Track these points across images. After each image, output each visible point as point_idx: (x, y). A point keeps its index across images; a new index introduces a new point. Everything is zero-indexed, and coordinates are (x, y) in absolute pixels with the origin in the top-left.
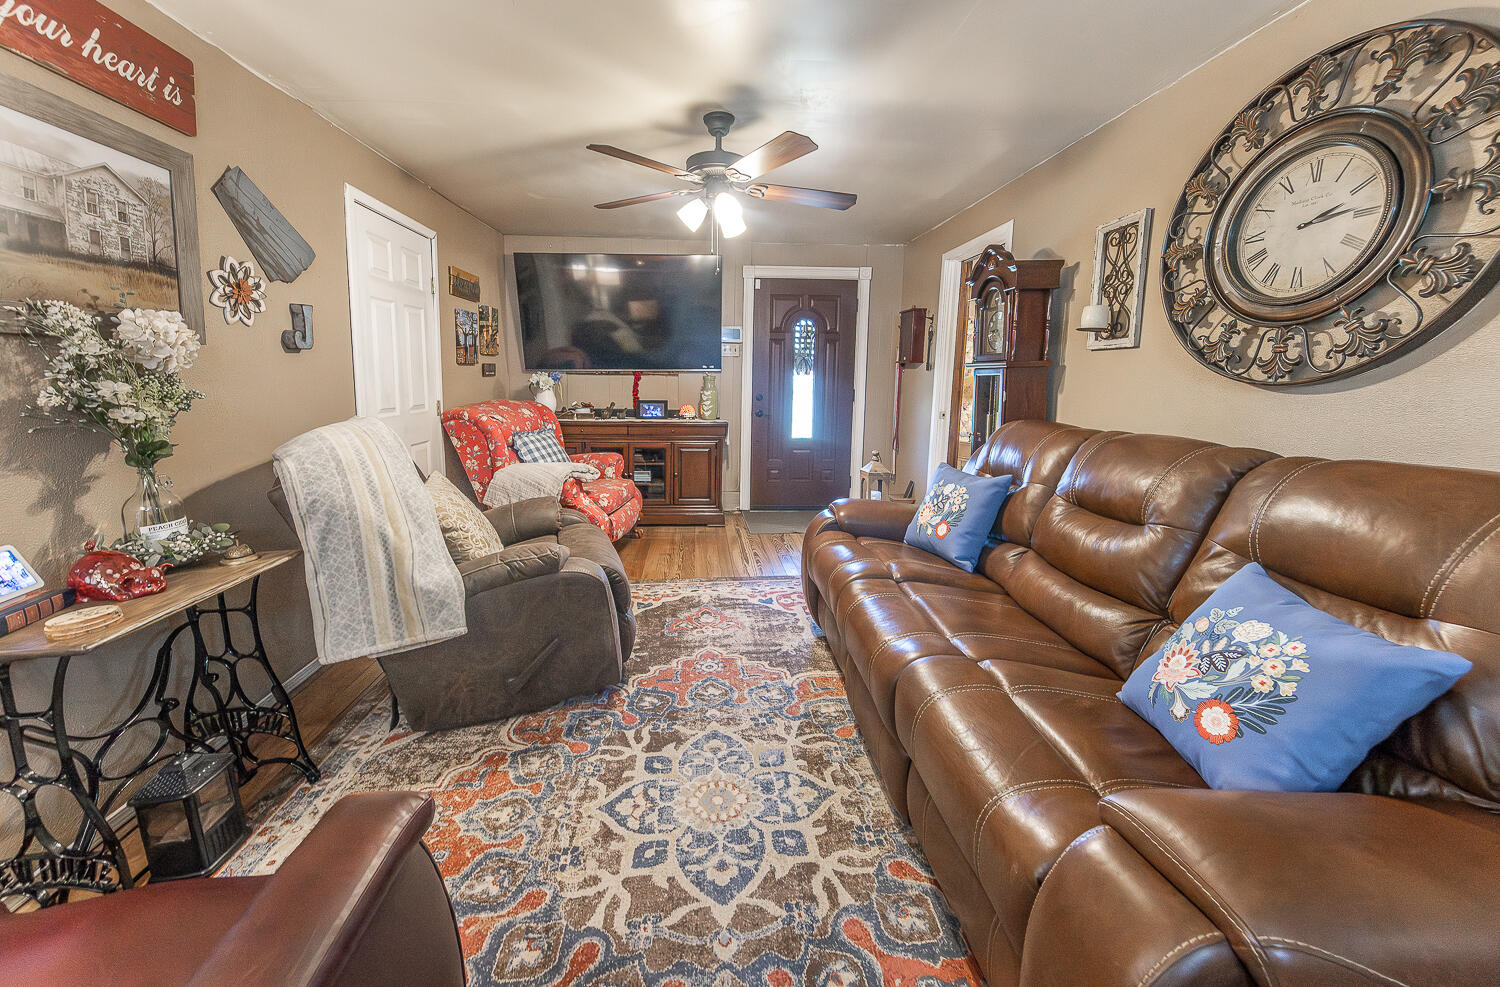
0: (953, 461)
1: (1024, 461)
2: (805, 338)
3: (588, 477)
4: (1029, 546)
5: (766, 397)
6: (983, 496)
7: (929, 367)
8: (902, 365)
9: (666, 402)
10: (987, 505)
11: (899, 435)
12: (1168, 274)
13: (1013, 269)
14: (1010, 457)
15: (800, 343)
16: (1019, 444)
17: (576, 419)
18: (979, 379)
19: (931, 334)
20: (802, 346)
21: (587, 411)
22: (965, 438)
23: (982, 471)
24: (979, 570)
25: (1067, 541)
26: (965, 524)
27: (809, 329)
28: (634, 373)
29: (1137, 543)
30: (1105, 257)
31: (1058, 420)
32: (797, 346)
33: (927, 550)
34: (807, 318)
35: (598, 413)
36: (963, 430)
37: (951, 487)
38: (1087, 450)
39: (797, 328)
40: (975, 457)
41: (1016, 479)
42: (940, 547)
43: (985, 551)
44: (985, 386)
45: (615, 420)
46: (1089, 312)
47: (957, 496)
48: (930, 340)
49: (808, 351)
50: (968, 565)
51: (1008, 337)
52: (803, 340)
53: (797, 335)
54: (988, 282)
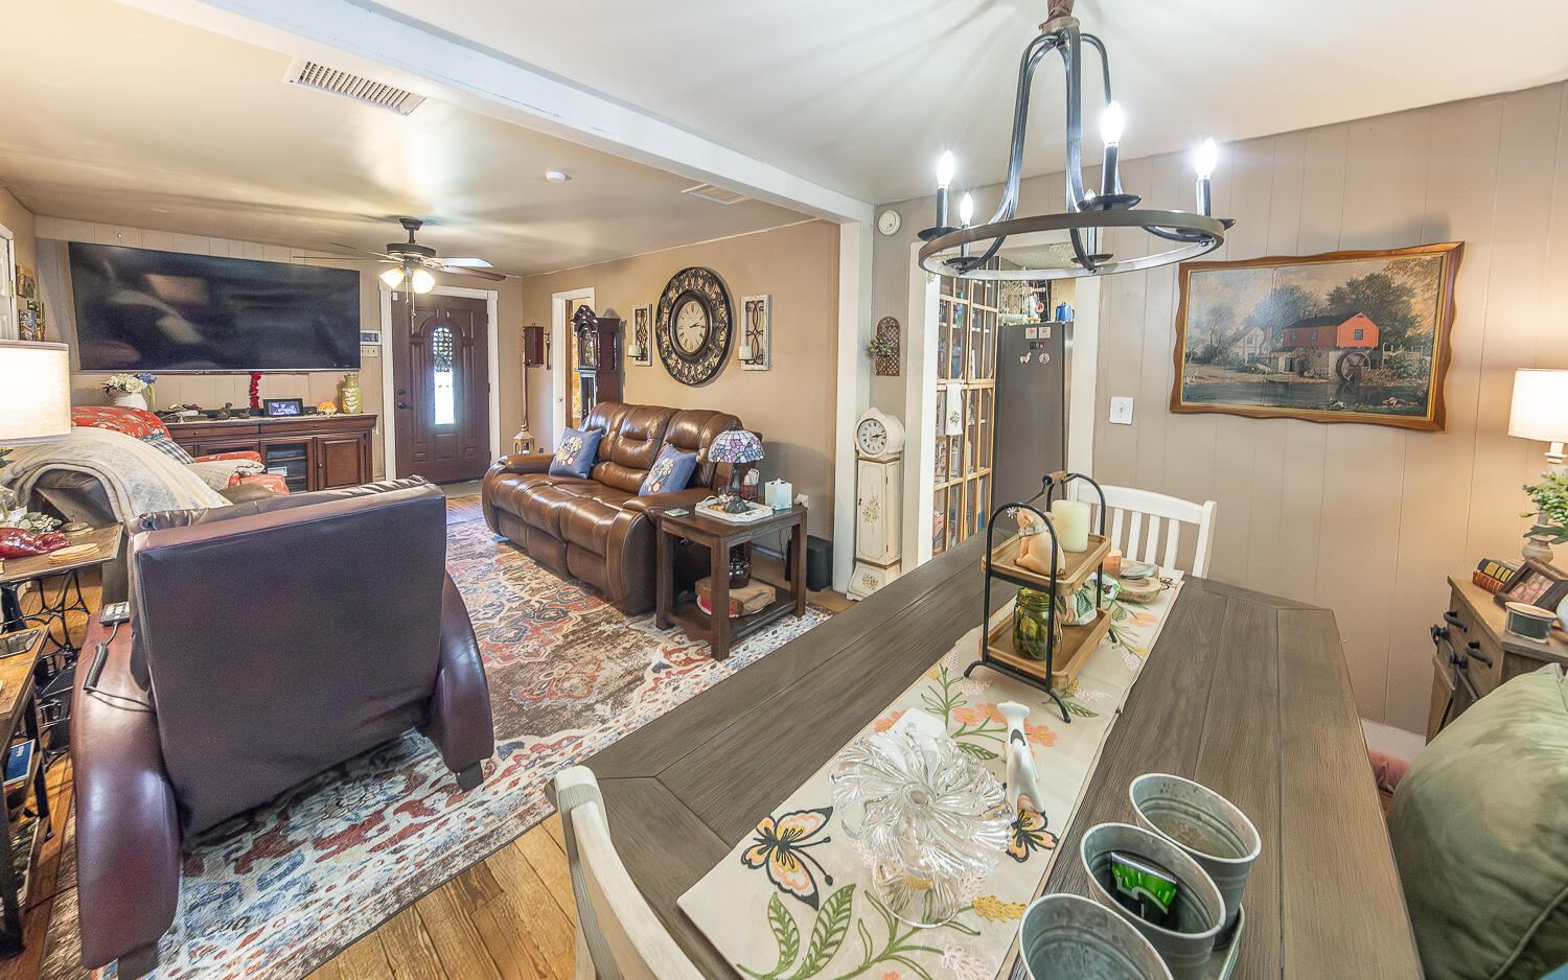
0: (570, 423)
1: (606, 421)
2: (444, 342)
3: (253, 471)
4: (611, 461)
5: (408, 392)
6: (588, 441)
7: (549, 368)
8: (527, 365)
9: (300, 400)
10: (591, 445)
11: (528, 415)
12: (659, 337)
13: (596, 321)
14: (601, 421)
15: (438, 346)
16: (606, 415)
17: (182, 422)
18: (583, 378)
19: (548, 345)
20: (441, 349)
21: (194, 413)
22: (577, 414)
23: (588, 430)
24: (590, 477)
25: (623, 452)
26: (582, 455)
27: (446, 335)
28: (250, 373)
29: (645, 447)
30: (637, 322)
31: (624, 402)
32: (435, 348)
33: (563, 473)
34: (444, 326)
35: (212, 415)
36: (574, 410)
37: (572, 439)
38: (631, 413)
39: (435, 334)
40: (583, 425)
41: (604, 431)
42: (569, 469)
43: (592, 468)
44: (586, 383)
45: (236, 420)
46: (632, 349)
47: (577, 443)
48: (548, 349)
49: (446, 353)
50: (585, 476)
51: (596, 356)
52: (441, 344)
53: (435, 339)
54: (583, 325)
